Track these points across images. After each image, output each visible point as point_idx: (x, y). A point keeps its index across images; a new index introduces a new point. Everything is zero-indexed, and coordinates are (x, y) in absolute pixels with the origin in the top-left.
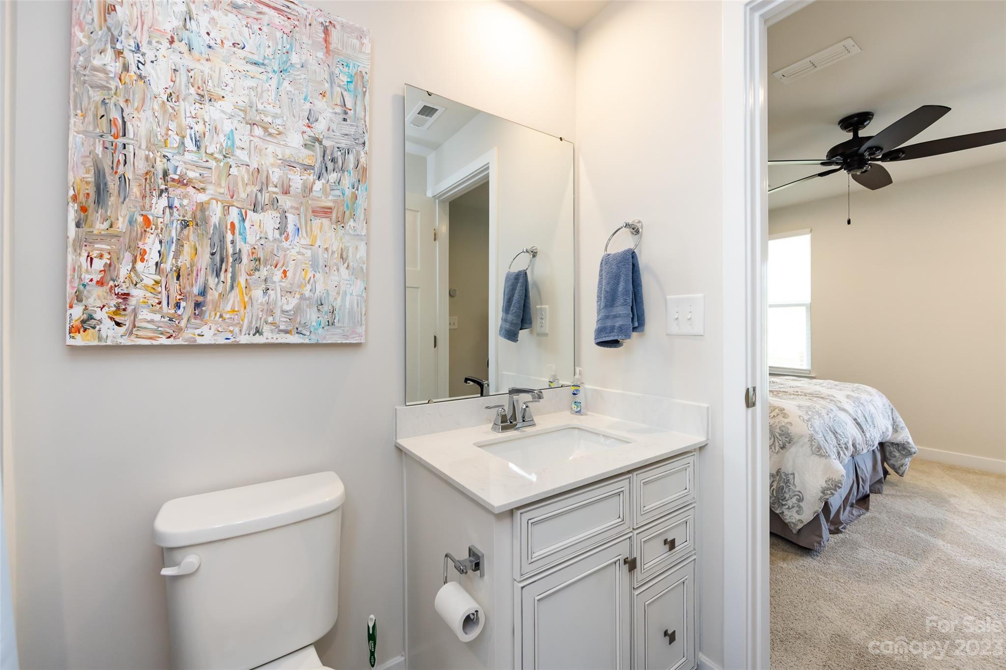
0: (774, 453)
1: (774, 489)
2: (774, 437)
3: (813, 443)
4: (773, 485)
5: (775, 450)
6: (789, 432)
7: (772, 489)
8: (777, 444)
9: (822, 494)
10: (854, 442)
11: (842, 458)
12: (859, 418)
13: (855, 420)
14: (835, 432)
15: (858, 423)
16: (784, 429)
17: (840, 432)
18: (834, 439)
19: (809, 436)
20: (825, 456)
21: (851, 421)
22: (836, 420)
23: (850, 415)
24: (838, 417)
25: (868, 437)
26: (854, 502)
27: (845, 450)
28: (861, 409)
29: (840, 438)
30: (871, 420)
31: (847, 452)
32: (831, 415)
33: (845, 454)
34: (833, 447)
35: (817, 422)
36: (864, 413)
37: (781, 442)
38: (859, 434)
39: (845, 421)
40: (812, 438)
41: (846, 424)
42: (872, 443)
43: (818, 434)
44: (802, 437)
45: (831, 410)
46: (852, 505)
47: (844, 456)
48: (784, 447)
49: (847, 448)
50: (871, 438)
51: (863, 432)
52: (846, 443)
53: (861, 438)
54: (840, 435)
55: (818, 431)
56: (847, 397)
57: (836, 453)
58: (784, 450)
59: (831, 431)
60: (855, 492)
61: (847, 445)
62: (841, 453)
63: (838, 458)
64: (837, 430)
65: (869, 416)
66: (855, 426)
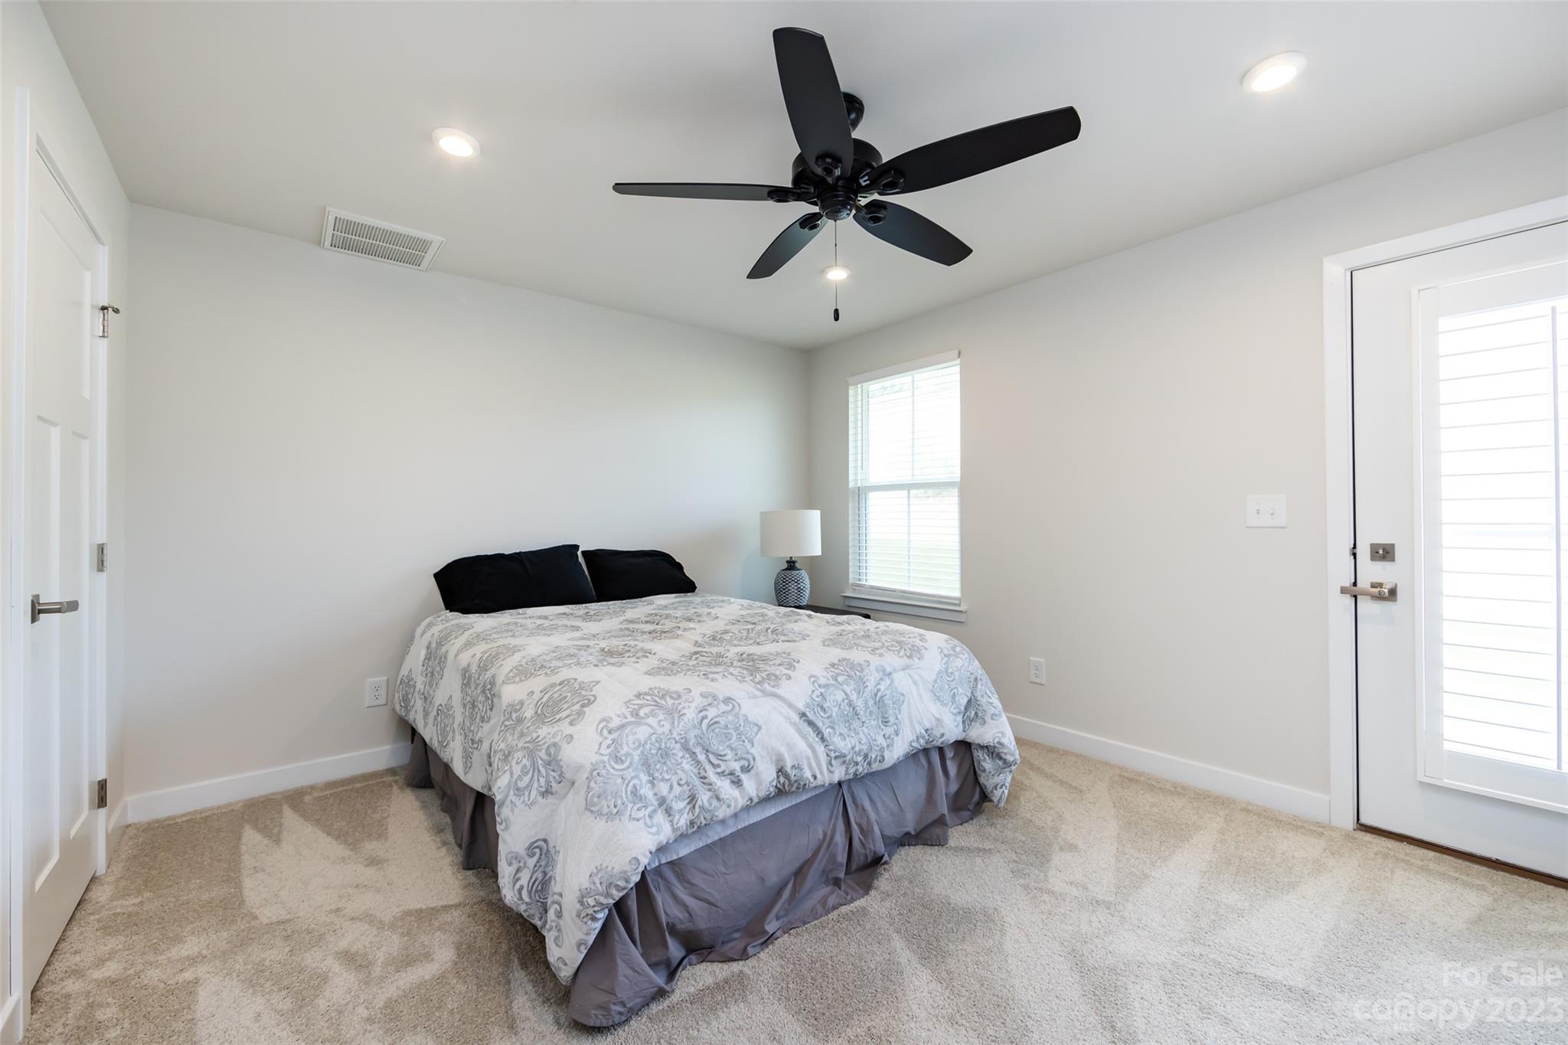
0: (526, 804)
1: (522, 887)
2: (534, 769)
3: (592, 784)
4: (518, 879)
5: (529, 800)
6: (559, 758)
7: (517, 886)
8: (535, 785)
9: (578, 906)
10: (781, 764)
11: (702, 808)
12: (824, 710)
13: (803, 715)
14: (698, 750)
15: (811, 723)
16: (552, 750)
17: (721, 748)
18: (687, 765)
19: (589, 768)
20: (610, 817)
21: (788, 718)
22: (723, 721)
23: (790, 705)
24: (737, 716)
25: (843, 745)
26: (842, 875)
27: (724, 786)
28: (848, 689)
29: (715, 761)
30: (875, 710)
31: (735, 793)
32: (712, 713)
33: (718, 799)
34: (671, 787)
35: (642, 733)
36: (854, 697)
37: (542, 781)
38: (802, 746)
39: (761, 723)
40: (594, 772)
41: (760, 728)
42: (859, 759)
43: (622, 762)
44: (579, 768)
45: (728, 700)
46: (837, 882)
47: (715, 803)
48: (547, 792)
49: (737, 783)
50: (857, 749)
51: (823, 739)
52: (738, 772)
53: (810, 754)
54: (718, 756)
55: (627, 755)
56: (833, 665)
57: (678, 798)
58: (551, 799)
59: (685, 747)
60: (842, 858)
61: (744, 777)
62: (704, 797)
63: (681, 811)
64: (717, 746)
65: (871, 703)
66: (799, 731)
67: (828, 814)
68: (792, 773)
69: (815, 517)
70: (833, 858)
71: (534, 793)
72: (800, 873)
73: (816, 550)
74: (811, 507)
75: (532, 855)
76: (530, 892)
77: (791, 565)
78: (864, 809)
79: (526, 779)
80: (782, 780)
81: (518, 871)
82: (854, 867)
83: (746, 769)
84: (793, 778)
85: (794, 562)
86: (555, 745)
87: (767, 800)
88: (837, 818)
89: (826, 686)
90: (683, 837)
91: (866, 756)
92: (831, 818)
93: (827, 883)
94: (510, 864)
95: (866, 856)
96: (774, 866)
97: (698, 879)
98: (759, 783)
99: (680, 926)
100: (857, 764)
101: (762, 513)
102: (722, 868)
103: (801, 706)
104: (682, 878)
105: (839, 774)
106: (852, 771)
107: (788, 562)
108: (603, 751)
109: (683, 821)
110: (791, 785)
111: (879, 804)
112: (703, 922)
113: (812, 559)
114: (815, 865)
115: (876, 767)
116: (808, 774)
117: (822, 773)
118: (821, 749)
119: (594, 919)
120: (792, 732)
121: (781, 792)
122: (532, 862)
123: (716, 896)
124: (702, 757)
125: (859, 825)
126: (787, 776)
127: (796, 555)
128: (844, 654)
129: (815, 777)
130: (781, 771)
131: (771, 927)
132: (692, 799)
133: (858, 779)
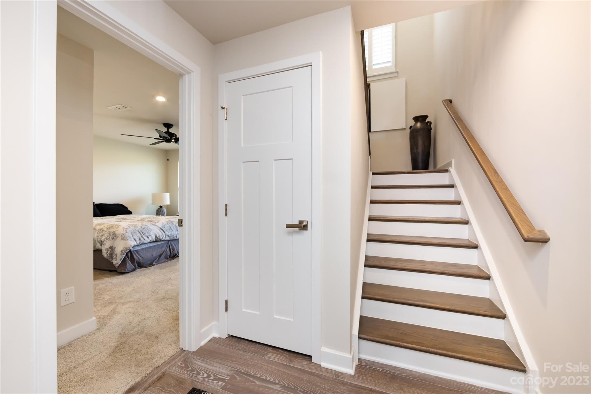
1: (108, 254)
3: (123, 236)
7: (107, 254)
9: (121, 253)
10: (156, 235)
11: (142, 241)
12: (165, 228)
13: (160, 228)
14: (141, 232)
15: (162, 230)
16: (114, 232)
17: (145, 232)
18: (139, 234)
19: (122, 234)
20: (126, 240)
21: (158, 229)
22: (145, 228)
23: (158, 227)
24: (148, 228)
25: (169, 234)
26: (169, 257)
27: (146, 238)
28: (170, 225)
29: (144, 234)
30: (175, 228)
31: (148, 239)
32: (143, 227)
33: (144, 239)
34: (136, 237)
35: (131, 229)
36: (171, 226)
37: (112, 237)
38: (160, 233)
39: (152, 229)
40: (123, 234)
41: (152, 230)
42: (172, 236)
43: (127, 233)
44: (119, 234)
45: (146, 225)
46: (168, 259)
47: (144, 240)
48: (113, 239)
49: (148, 238)
50: (171, 234)
51: (164, 232)
52: (148, 236)
53: (162, 234)
54: (144, 233)
55: (128, 232)
56: (167, 221)
57: (137, 239)
58: (114, 240)
59: (139, 232)
60: (169, 254)
61: (149, 237)
62: (142, 239)
63: (138, 241)
64: (144, 231)
65: (174, 227)
66: (159, 230)
67: (166, 246)
68: (158, 237)
69: (168, 195)
70: (167, 254)
71: (110, 239)
72: (160, 256)
73: (168, 203)
74: (167, 192)
75: (110, 249)
76: (110, 255)
77: (161, 207)
78: (173, 246)
79: (109, 237)
80: (156, 238)
81: (108, 251)
82: (171, 256)
83: (150, 236)
84: (158, 238)
85: (162, 206)
86: (114, 231)
87: (153, 242)
88: (167, 248)
89: (166, 224)
90: (138, 245)
91: (173, 236)
92: (166, 247)
93: (165, 259)
94: (106, 250)
95: (173, 254)
96: (155, 254)
97: (141, 254)
98: (152, 238)
99: (137, 261)
100: (171, 237)
101: (153, 194)
102: (145, 252)
103: (160, 227)
104: (137, 253)
105: (167, 238)
106: (170, 238)
107: (160, 206)
108: (124, 231)
109: (138, 242)
110: (158, 239)
111: (176, 246)
112: (141, 260)
113: (167, 205)
114: (163, 254)
115: (175, 238)
116: (161, 238)
117: (164, 238)
118: (164, 234)
119: (124, 255)
120: (158, 231)
121: (156, 241)
122: (110, 250)
123: (144, 257)
124: (141, 233)
125: (172, 249)
126: (157, 238)
127: (163, 204)
128: (170, 220)
129: (163, 238)
130: (156, 237)
131: (154, 263)
132: (140, 239)
133: (171, 240)
